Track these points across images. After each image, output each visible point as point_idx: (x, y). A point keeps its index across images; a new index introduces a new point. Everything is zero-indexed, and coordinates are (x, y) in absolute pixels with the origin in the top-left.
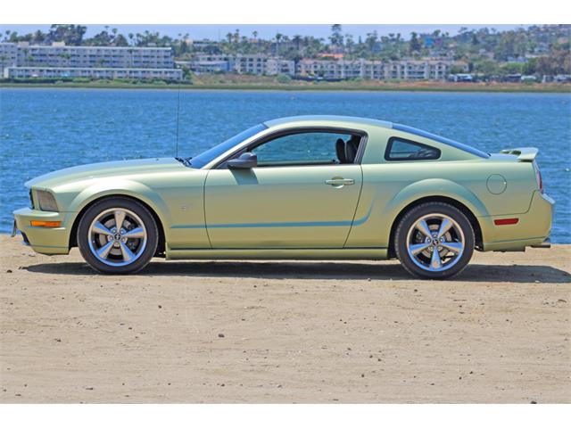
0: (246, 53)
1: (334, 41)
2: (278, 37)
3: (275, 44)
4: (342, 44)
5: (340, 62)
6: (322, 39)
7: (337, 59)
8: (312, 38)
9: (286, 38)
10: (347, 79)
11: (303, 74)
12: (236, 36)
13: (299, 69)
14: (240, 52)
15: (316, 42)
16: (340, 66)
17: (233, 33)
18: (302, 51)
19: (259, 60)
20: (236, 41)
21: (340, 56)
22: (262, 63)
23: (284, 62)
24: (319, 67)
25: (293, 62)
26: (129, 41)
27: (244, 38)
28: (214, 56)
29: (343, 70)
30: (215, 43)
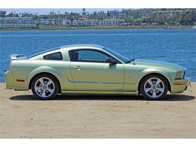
0: (56, 18)
1: (83, 14)
2: (66, 13)
3: (65, 15)
4: (86, 15)
5: (86, 21)
6: (80, 13)
7: (84, 20)
8: (76, 13)
9: (68, 13)
10: (88, 26)
11: (74, 24)
12: (53, 13)
13: (72, 23)
14: (54, 18)
15: (78, 14)
16: (85, 22)
17: (52, 12)
18: (73, 17)
19: (60, 20)
20: (53, 15)
21: (85, 19)
22: (61, 21)
23: (68, 21)
24: (79, 22)
25: (71, 21)
26: (19, 16)
27: (55, 14)
28: (46, 19)
29: (86, 23)
30: (46, 15)
